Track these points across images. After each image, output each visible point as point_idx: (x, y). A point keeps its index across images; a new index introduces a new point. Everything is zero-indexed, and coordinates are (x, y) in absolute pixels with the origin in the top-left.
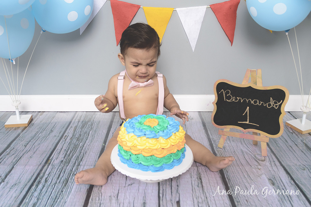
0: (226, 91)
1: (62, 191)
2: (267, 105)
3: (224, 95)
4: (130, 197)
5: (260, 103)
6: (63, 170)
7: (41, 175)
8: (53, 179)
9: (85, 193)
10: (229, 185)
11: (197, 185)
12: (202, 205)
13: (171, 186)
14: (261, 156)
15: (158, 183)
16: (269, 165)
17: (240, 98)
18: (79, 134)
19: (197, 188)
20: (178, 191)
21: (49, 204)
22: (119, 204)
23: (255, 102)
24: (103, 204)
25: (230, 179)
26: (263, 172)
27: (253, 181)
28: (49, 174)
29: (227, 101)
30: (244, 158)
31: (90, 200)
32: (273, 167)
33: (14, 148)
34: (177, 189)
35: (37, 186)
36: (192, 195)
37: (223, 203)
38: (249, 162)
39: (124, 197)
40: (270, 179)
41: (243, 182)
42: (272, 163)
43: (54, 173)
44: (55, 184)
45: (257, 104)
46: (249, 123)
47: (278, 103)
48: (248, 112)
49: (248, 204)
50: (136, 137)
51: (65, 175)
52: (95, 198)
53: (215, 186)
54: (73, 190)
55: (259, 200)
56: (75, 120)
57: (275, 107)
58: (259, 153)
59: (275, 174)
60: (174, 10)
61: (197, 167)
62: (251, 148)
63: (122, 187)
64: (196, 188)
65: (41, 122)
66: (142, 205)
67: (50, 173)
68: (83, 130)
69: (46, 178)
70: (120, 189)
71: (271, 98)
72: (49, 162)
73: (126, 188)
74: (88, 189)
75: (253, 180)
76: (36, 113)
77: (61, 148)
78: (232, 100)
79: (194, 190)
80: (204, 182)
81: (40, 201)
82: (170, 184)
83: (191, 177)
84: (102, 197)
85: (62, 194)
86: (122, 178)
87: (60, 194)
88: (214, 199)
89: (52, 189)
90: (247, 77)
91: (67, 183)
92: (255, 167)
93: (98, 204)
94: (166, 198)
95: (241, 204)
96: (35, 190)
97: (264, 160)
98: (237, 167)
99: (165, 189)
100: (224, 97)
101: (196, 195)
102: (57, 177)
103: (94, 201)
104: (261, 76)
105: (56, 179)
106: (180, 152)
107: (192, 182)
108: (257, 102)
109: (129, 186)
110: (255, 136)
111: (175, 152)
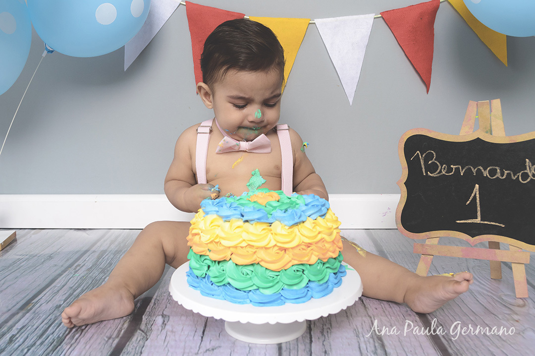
0: (425, 154)
2: (520, 177)
3: (422, 163)
5: (502, 175)
6: (56, 322)
7: (3, 330)
8: (27, 337)
10: (450, 351)
11: (372, 351)
13: (309, 353)
14: (515, 298)
15: (277, 347)
17: (457, 166)
18: (108, 262)
23: (493, 172)
25: (451, 340)
26: (527, 326)
27: (506, 342)
28: (21, 329)
29: (430, 176)
30: (476, 302)
38: (490, 309)
41: (483, 345)
43: (35, 327)
44: (29, 348)
45: (498, 177)
46: (482, 222)
48: (478, 196)
50: (221, 222)
51: (59, 331)
53: (417, 352)
56: (105, 241)
58: (509, 294)
60: (310, 22)
61: (371, 318)
62: (487, 286)
65: (31, 244)
67: (23, 327)
68: (118, 256)
69: (13, 336)
71: (527, 160)
72: (29, 308)
75: (508, 341)
76: (26, 230)
77: (63, 284)
78: (441, 172)
80: (390, 344)
82: (308, 350)
86: (191, 338)
90: (470, 119)
91: (59, 345)
92: (506, 317)
97: (524, 306)
100: (423, 166)
102: (38, 334)
104: (500, 113)
105: (35, 338)
106: (327, 267)
107: (359, 345)
108: (496, 172)
109: (208, 352)
110: (497, 251)
111: (312, 262)
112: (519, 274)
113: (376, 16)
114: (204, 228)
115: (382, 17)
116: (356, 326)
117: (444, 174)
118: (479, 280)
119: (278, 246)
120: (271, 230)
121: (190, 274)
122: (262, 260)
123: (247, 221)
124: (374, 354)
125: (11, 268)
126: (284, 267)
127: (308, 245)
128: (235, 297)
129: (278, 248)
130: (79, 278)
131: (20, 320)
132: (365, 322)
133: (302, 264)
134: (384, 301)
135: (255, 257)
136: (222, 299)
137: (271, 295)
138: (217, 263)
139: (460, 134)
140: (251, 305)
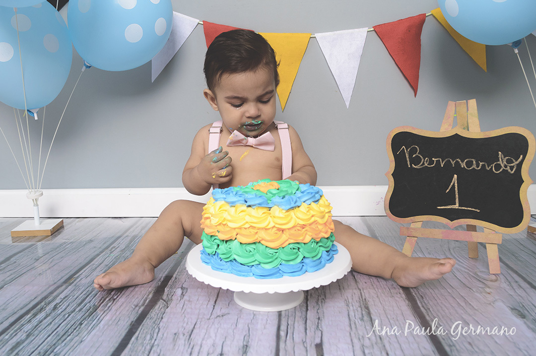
0: (410, 149)
1: (81, 324)
2: (493, 168)
3: (407, 157)
4: (216, 336)
5: (478, 166)
6: (93, 293)
7: (49, 299)
8: (69, 305)
9: (126, 327)
11: (360, 318)
12: (372, 351)
13: (305, 319)
14: (489, 274)
15: (277, 314)
16: (508, 287)
17: (437, 159)
19: (360, 322)
20: (319, 327)
21: (48, 343)
22: (191, 346)
23: (469, 164)
24: (158, 345)
25: (429, 309)
26: (497, 297)
27: (478, 311)
28: (64, 298)
29: (414, 168)
30: (455, 277)
31: (133, 339)
32: (516, 290)
33: (15, 262)
34: (317, 324)
35: (35, 315)
36: (350, 334)
37: (419, 347)
38: (466, 283)
39: (205, 336)
40: (513, 309)
41: (458, 313)
42: (512, 284)
43: (75, 297)
44: (70, 313)
45: (474, 168)
46: (460, 208)
47: (514, 161)
48: (456, 184)
49: (473, 350)
51: (95, 300)
52: (144, 336)
53: (398, 319)
54: (102, 322)
55: (496, 342)
57: (509, 171)
58: (484, 271)
59: (524, 300)
60: (311, 36)
61: (360, 290)
62: (466, 264)
63: (203, 320)
64: (358, 322)
66: (239, 349)
67: (66, 297)
69: (57, 304)
70: (199, 323)
71: (500, 153)
72: (71, 282)
73: (211, 321)
74: (132, 322)
75: (480, 311)
77: (100, 263)
78: (423, 164)
79: (353, 326)
80: (375, 313)
81: (31, 338)
82: (304, 316)
83: (348, 305)
84: (159, 335)
85: (80, 328)
86: (205, 306)
87: (75, 327)
88: (396, 340)
89: (62, 321)
90: (449, 118)
91: (95, 311)
92: (479, 290)
93: (147, 345)
94: (293, 337)
95: (457, 349)
96: (30, 321)
97: (496, 280)
98: (442, 291)
99: (293, 323)
100: (408, 160)
101: (358, 333)
102: (78, 303)
103: (140, 341)
104: (476, 112)
105: (75, 305)
106: (320, 246)
107: (349, 313)
108: (473, 164)
109: (218, 318)
110: (473, 233)
111: (306, 241)
112: (492, 253)
113: (369, 30)
114: (214, 213)
115: (374, 30)
116: (347, 297)
117: (426, 166)
118: (458, 258)
119: (276, 228)
120: (270, 214)
121: (203, 252)
122: (263, 239)
123: (249, 206)
124: (361, 320)
125: (58, 249)
126: (281, 245)
127: (303, 226)
128: (240, 271)
129: (276, 229)
130: (113, 258)
131: (63, 291)
132: (355, 294)
133: (298, 243)
134: (373, 276)
135: (257, 236)
136: (229, 273)
137: (271, 269)
138: (224, 242)
139: (441, 131)
140: (253, 277)
